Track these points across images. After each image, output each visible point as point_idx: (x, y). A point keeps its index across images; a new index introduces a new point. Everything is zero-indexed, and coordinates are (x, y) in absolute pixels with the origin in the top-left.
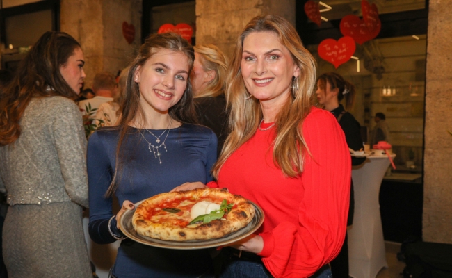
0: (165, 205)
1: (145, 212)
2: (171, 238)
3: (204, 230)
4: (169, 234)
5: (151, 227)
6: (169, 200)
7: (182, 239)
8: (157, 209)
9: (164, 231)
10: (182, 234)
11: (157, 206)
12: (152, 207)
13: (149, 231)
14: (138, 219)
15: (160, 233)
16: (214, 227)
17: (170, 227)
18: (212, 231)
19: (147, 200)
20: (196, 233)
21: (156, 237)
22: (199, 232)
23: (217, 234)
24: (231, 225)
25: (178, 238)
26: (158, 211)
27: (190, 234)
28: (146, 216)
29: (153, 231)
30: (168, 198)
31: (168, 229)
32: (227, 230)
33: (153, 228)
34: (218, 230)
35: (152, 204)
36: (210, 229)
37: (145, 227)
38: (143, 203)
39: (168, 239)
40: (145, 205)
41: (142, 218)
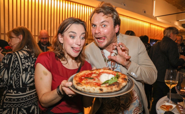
0: (85, 76)
1: (78, 79)
2: (95, 92)
3: (111, 87)
4: (94, 90)
5: (84, 87)
6: (86, 74)
7: (101, 92)
8: (83, 78)
9: (91, 88)
10: (101, 90)
11: (82, 76)
12: (80, 77)
13: (84, 89)
14: (77, 82)
15: (90, 89)
16: (116, 86)
17: (94, 86)
18: (115, 88)
19: (78, 73)
20: (108, 89)
21: (88, 91)
22: (109, 88)
23: (117, 89)
24: (122, 85)
25: (99, 91)
26: (84, 79)
27: (105, 90)
28: (79, 81)
29: (86, 88)
30: (86, 73)
31: (94, 88)
32: (121, 87)
33: (86, 87)
34: (118, 87)
35: (80, 75)
36: (114, 87)
37: (81, 86)
38: (76, 75)
39: (94, 92)
40: (78, 76)
41: (78, 82)
